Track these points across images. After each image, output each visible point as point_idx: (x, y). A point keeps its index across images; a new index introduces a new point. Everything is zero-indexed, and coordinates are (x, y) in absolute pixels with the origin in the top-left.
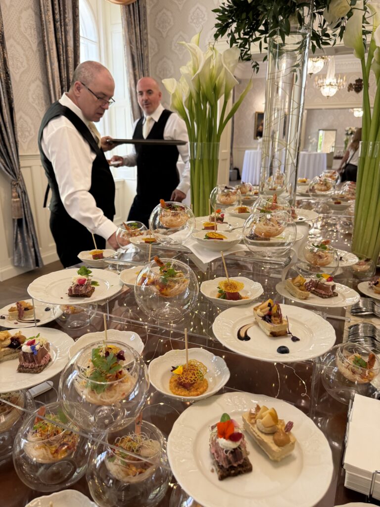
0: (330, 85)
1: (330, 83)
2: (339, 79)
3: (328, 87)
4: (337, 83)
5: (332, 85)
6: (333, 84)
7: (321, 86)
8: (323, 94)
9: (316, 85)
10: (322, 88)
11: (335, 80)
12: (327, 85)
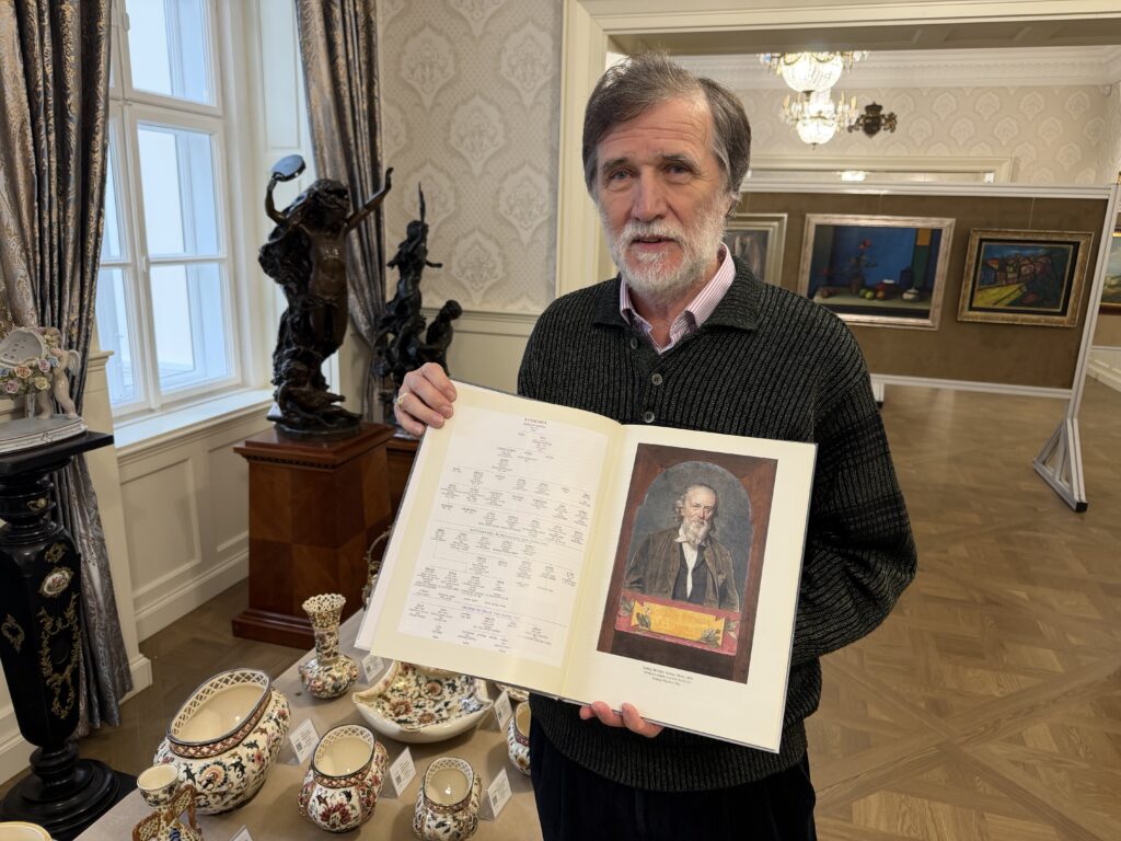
0: (820, 116)
1: (820, 112)
2: (841, 103)
3: (816, 122)
4: (836, 113)
5: (824, 118)
6: (827, 116)
7: (797, 120)
8: (802, 138)
9: (787, 117)
10: (799, 125)
11: (831, 107)
12: (812, 118)
